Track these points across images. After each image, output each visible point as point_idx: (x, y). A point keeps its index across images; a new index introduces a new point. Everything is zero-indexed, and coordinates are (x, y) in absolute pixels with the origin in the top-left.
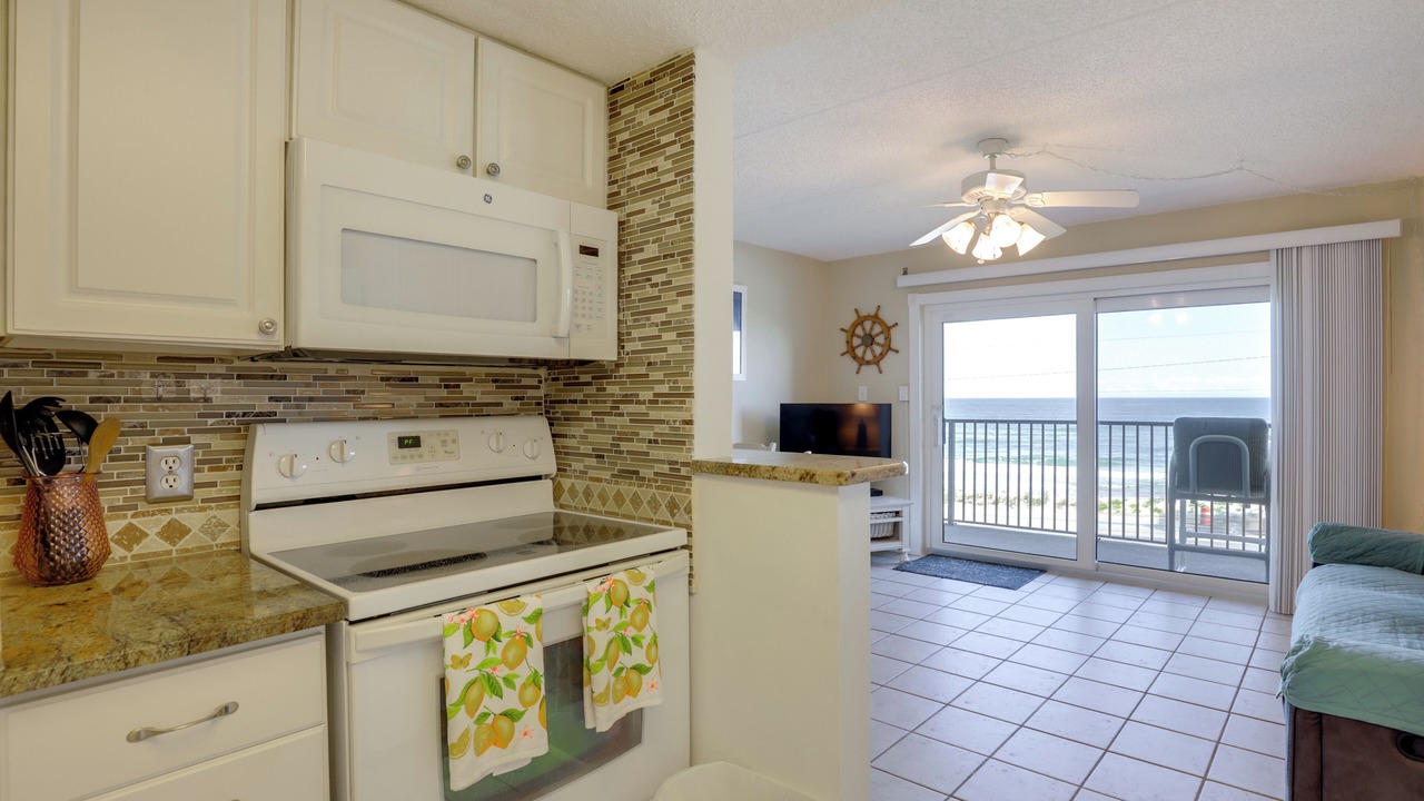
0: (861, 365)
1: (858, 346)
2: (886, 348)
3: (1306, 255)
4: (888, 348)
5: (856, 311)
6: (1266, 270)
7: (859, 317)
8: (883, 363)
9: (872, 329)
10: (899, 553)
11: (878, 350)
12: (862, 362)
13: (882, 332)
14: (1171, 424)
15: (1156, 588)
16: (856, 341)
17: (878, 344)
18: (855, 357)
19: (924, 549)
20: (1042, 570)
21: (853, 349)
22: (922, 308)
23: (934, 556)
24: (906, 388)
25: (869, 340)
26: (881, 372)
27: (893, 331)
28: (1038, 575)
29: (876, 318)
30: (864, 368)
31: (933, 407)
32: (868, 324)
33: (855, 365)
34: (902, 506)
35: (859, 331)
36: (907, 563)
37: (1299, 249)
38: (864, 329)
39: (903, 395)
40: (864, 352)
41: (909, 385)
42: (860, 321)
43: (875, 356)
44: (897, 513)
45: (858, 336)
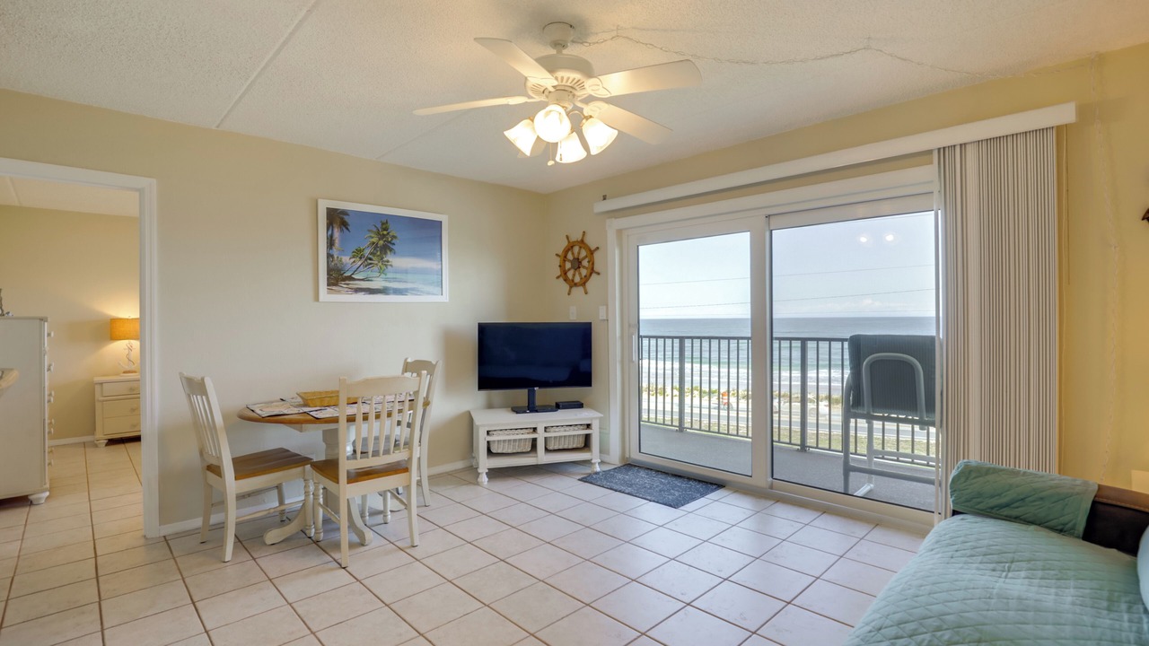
0: (571, 287)
1: (569, 270)
2: (589, 270)
3: (971, 153)
4: (592, 271)
5: (567, 237)
6: (927, 174)
7: (569, 242)
8: (589, 285)
9: (579, 253)
10: (587, 462)
11: (584, 272)
12: (573, 284)
13: (586, 257)
14: (846, 340)
15: (825, 510)
16: (568, 265)
17: (584, 267)
18: (566, 280)
19: (623, 457)
20: (719, 485)
21: (565, 273)
22: (620, 232)
23: (629, 465)
24: (605, 307)
25: (577, 264)
26: (586, 293)
27: (596, 255)
28: (716, 490)
29: (582, 243)
30: (574, 289)
31: (629, 326)
32: (576, 249)
33: (566, 287)
34: (592, 419)
35: (570, 256)
36: (597, 473)
37: (963, 146)
38: (573, 254)
39: (602, 315)
40: (574, 275)
41: (607, 305)
42: (570, 248)
43: (581, 279)
44: (588, 426)
45: (569, 261)
